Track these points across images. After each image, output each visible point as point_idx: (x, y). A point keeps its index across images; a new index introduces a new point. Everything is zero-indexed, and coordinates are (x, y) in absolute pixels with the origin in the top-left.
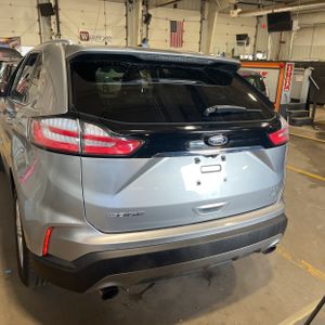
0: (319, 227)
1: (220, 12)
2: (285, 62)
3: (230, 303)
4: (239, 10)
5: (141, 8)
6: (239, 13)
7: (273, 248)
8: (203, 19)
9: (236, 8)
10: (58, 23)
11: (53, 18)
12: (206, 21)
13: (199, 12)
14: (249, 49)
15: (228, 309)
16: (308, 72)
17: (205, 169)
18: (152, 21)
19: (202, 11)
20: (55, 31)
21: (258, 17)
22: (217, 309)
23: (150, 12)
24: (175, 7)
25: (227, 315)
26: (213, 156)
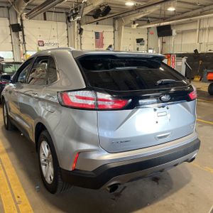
0: (210, 148)
1: (125, 26)
2: (171, 54)
3: (172, 193)
4: (137, 24)
5: (76, 25)
6: (137, 26)
7: (194, 159)
8: (115, 30)
9: (134, 23)
10: (24, 36)
11: (20, 33)
12: (117, 32)
13: (112, 27)
14: (144, 47)
15: (173, 196)
16: (184, 60)
17: (159, 115)
18: (84, 32)
19: (114, 25)
20: (22, 41)
21: (148, 28)
22: (167, 197)
23: (82, 27)
24: (97, 24)
25: (173, 199)
26: (163, 107)
